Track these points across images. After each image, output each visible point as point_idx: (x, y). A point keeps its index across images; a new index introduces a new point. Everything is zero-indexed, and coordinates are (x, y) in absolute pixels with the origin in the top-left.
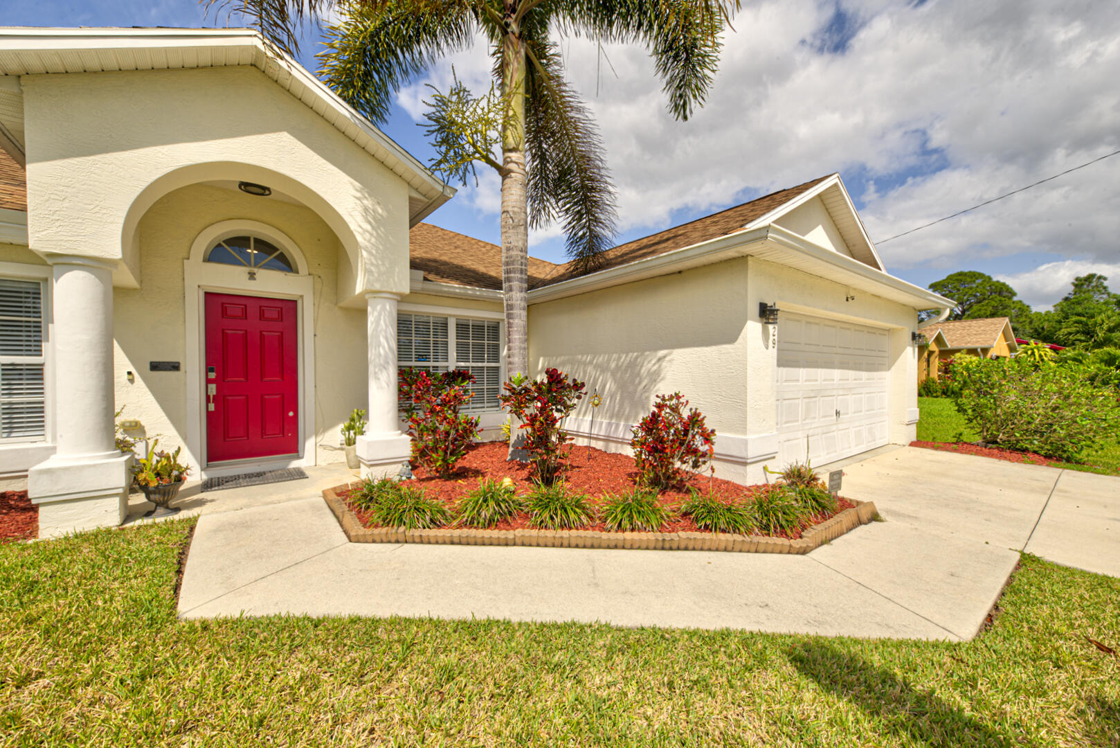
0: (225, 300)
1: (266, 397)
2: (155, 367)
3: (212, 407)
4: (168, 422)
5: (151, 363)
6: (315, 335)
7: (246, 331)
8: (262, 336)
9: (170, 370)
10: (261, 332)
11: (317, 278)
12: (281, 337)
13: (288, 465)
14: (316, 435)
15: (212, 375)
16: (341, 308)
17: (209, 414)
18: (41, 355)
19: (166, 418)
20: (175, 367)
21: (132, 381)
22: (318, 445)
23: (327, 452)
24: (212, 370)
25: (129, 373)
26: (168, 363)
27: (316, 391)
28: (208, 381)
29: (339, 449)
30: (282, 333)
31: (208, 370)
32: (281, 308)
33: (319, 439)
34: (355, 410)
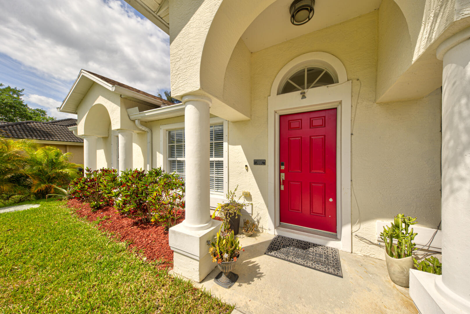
0: (290, 118)
1: (313, 184)
2: (256, 162)
3: (282, 188)
4: (261, 195)
5: (254, 160)
6: (352, 134)
7: (301, 137)
8: (311, 139)
9: (261, 164)
10: (310, 137)
11: (355, 81)
12: (324, 140)
13: (326, 243)
14: (353, 224)
15: (283, 168)
16: (380, 104)
17: (281, 191)
18: (223, 157)
19: (259, 192)
20: (263, 163)
21: (247, 170)
22: (354, 234)
23: (362, 244)
24: (283, 165)
25: (246, 166)
26: (261, 160)
27: (352, 185)
28: (281, 171)
29: (375, 244)
30: (325, 136)
31: (281, 164)
32: (325, 117)
33: (355, 228)
34: (400, 216)
